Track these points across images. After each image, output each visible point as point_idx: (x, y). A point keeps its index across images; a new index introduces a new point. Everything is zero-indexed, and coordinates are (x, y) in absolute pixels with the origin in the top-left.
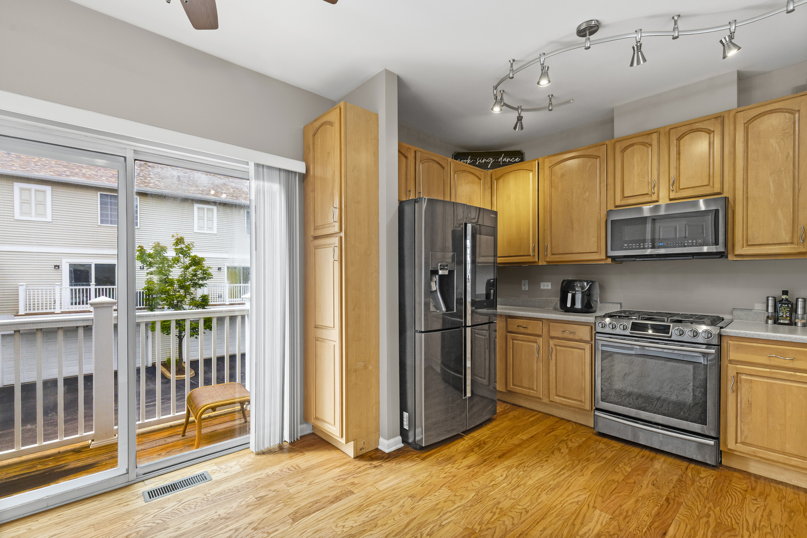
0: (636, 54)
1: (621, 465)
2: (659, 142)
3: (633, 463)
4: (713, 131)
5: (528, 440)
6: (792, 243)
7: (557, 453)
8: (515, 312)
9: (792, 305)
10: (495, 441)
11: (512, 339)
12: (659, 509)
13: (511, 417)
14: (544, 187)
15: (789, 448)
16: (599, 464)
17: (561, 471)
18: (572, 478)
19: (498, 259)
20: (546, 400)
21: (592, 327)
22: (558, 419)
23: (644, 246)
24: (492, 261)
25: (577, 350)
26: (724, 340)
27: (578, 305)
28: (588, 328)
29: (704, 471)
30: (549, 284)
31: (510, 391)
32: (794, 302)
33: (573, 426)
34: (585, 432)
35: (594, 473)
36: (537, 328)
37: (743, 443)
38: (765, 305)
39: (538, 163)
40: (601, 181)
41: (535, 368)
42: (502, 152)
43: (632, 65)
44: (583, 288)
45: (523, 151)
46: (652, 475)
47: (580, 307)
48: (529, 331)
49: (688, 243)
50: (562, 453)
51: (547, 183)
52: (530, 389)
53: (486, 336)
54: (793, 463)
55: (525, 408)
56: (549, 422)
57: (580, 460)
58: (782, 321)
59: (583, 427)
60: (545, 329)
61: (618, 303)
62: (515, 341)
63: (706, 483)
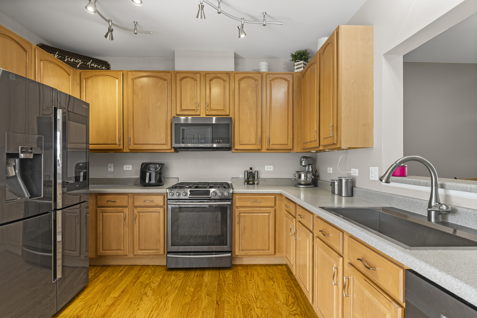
0: (200, 10)
1: (187, 289)
2: (200, 79)
3: (193, 284)
4: (226, 80)
5: (119, 296)
6: (256, 144)
7: (145, 298)
8: (104, 190)
9: (253, 174)
10: (89, 310)
11: (102, 213)
12: (215, 312)
13: (102, 278)
14: (128, 93)
15: (259, 247)
16: (175, 294)
17: (150, 314)
18: (159, 316)
19: (90, 146)
20: (131, 255)
21: (165, 195)
22: (140, 267)
23: (194, 142)
24: (85, 147)
25: (154, 213)
26: (234, 195)
27: (153, 181)
28: (162, 197)
29: (227, 272)
30: (131, 166)
31: (100, 256)
32: (254, 173)
33: (151, 269)
34: (161, 271)
35: (173, 304)
36: (123, 201)
37: (242, 250)
38: (244, 175)
39: (123, 74)
40: (168, 97)
41: (122, 232)
42: (91, 58)
43: (197, 17)
44: (156, 169)
45: (109, 62)
46: (205, 288)
47: (154, 182)
48: (117, 204)
49: (216, 141)
50: (148, 296)
51: (130, 90)
52: (118, 250)
53: (76, 213)
54: (260, 254)
55: (113, 265)
56: (134, 272)
57: (162, 297)
58: (250, 183)
59: (158, 268)
60: (131, 201)
61: (177, 178)
62: (104, 214)
63: (230, 280)
